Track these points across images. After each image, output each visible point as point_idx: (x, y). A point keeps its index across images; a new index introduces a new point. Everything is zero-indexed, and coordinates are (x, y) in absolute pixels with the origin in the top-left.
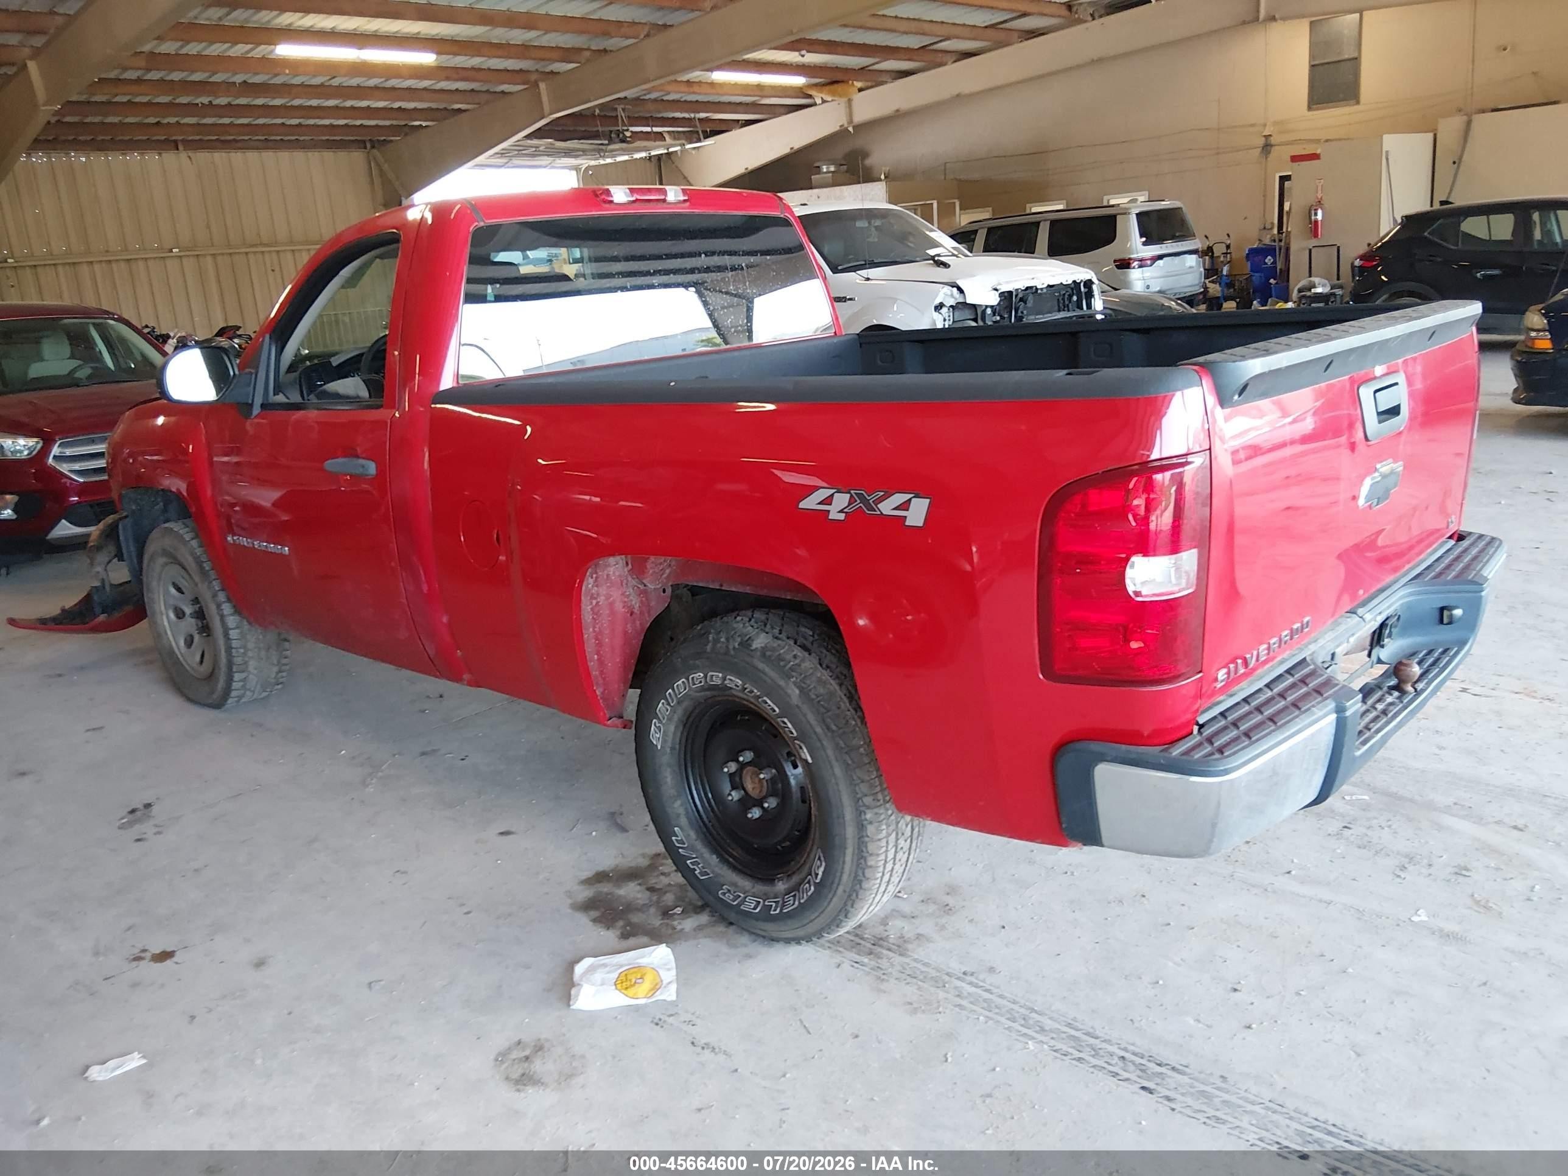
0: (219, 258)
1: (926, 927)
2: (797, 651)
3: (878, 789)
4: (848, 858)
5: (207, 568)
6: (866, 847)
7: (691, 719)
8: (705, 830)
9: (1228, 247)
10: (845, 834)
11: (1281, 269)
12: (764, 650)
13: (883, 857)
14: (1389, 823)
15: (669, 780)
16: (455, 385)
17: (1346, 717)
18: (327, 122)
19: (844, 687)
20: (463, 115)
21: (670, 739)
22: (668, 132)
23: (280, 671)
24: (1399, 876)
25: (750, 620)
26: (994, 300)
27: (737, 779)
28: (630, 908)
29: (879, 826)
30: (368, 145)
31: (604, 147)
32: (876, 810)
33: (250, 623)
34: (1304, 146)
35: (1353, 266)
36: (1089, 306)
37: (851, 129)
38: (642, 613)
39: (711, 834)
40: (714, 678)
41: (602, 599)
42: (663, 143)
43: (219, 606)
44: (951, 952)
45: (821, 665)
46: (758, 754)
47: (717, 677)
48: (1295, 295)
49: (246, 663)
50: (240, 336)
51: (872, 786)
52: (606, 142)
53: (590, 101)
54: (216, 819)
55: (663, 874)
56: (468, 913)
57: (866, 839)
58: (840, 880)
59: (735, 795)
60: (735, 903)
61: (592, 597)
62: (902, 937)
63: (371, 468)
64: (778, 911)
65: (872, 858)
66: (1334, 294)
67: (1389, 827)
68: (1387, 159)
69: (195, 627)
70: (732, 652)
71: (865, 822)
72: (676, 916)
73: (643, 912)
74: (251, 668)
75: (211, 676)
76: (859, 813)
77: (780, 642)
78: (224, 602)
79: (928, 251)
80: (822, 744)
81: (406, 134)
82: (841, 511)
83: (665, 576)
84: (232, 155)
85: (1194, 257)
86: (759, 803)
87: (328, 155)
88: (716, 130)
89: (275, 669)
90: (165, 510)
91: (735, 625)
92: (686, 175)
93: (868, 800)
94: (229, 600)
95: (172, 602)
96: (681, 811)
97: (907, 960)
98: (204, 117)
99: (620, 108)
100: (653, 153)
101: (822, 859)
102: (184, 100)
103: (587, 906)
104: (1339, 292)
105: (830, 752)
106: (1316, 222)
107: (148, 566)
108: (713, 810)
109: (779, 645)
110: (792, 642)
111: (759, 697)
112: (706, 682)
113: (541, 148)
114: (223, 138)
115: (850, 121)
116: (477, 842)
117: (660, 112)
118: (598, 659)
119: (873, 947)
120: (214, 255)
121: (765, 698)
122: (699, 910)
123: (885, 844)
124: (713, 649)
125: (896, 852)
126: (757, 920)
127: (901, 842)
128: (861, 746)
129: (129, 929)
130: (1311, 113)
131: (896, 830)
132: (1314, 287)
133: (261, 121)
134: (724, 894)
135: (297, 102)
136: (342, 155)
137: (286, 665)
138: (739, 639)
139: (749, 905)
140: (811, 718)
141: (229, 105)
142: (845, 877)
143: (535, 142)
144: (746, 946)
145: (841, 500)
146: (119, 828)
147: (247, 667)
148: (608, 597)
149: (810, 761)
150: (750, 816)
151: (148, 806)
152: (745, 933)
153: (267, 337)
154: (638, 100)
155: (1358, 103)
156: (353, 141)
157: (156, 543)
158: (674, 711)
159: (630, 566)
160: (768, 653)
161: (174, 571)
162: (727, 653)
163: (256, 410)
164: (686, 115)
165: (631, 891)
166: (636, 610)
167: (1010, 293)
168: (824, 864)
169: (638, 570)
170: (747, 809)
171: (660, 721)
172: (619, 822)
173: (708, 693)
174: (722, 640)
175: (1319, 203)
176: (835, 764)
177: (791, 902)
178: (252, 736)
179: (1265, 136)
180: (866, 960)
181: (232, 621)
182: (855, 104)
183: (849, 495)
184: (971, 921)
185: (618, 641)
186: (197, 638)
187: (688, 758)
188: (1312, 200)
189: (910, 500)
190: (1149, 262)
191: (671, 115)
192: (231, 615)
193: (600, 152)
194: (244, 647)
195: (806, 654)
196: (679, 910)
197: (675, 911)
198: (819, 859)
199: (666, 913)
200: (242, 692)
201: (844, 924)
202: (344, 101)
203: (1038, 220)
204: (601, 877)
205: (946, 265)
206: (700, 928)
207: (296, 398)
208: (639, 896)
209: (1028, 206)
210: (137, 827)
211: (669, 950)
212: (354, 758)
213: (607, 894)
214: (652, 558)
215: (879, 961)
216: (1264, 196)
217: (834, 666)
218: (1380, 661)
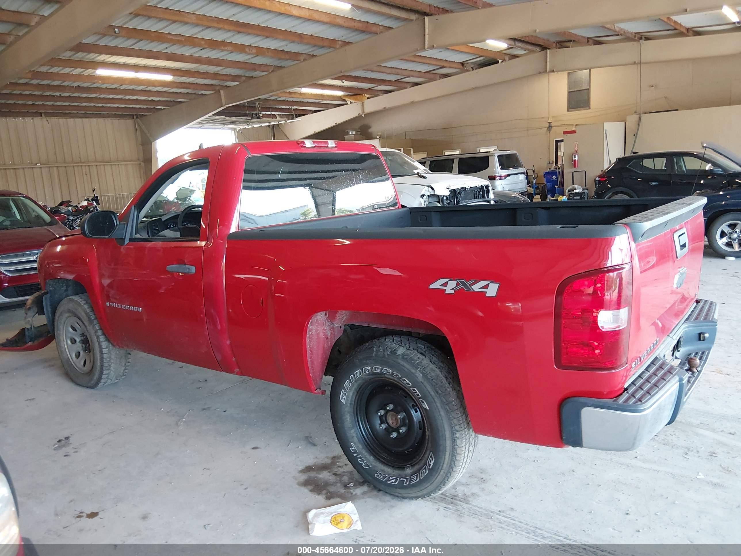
0: (60, 169)
1: (475, 489)
2: (419, 355)
3: (461, 422)
4: (447, 456)
5: (92, 319)
6: (456, 451)
7: (361, 389)
8: (366, 444)
9: (534, 171)
10: (446, 444)
11: (560, 182)
12: (403, 355)
13: (463, 455)
14: (674, 433)
15: (348, 419)
16: (237, 230)
17: (683, 384)
18: (116, 105)
19: (443, 373)
20: (184, 104)
21: (349, 399)
22: (278, 114)
23: (125, 369)
24: (685, 458)
25: (393, 341)
26: (447, 193)
27: (384, 418)
28: (327, 484)
29: (462, 440)
30: (135, 117)
31: (249, 120)
32: (461, 432)
33: (113, 345)
34: (566, 127)
35: (595, 180)
36: (488, 197)
37: (363, 115)
38: (331, 337)
39: (369, 445)
40: (376, 369)
41: (314, 331)
42: (276, 119)
43: (98, 337)
44: (490, 501)
45: (431, 362)
46: (395, 406)
47: (378, 369)
48: (567, 193)
49: (110, 366)
50: (72, 206)
51: (459, 421)
52: (250, 118)
53: (245, 100)
54: (104, 444)
55: (340, 467)
56: (246, 489)
57: (456, 447)
58: (442, 467)
59: (384, 426)
60: (384, 480)
61: (310, 331)
62: (465, 495)
63: (193, 269)
64: (407, 484)
65: (458, 456)
66: (584, 193)
67: (675, 435)
68: (606, 133)
69: (81, 348)
70: (387, 356)
71: (456, 438)
72: (351, 488)
73: (334, 486)
74: (112, 368)
75: (91, 372)
76: (453, 434)
77: (411, 351)
78: (101, 335)
79: (414, 171)
80: (435, 401)
81: (154, 112)
82: (452, 289)
83: (343, 320)
84: (68, 120)
85: (523, 175)
86: (397, 430)
87: (116, 121)
88: (301, 114)
89: (123, 368)
90: (66, 290)
91: (387, 344)
92: (286, 134)
93: (457, 427)
94: (104, 334)
95: (70, 335)
96: (354, 435)
97: (470, 506)
98: (57, 102)
99: (257, 103)
100: (272, 124)
101: (433, 457)
102: (48, 94)
103: (306, 483)
104: (586, 191)
105: (438, 404)
106: (575, 161)
107: (59, 317)
108: (370, 434)
109: (410, 353)
110: (416, 351)
111: (401, 378)
112: (372, 370)
113: (219, 120)
114: (64, 112)
115: (363, 112)
116: (242, 452)
117: (276, 105)
118: (311, 361)
119: (452, 500)
120: (58, 167)
121: (404, 378)
122: (362, 484)
123: (464, 449)
124: (376, 355)
125: (468, 453)
126: (396, 488)
127: (471, 447)
128: (453, 401)
129: (71, 501)
130: (569, 113)
131: (469, 442)
132: (575, 189)
133: (84, 104)
134: (378, 476)
135: (102, 96)
136: (122, 121)
137: (128, 366)
138: (390, 350)
139: (392, 481)
140: (429, 388)
141: (69, 96)
142: (445, 466)
143: (217, 117)
144: (389, 501)
145: (452, 284)
146: (55, 450)
147: (110, 368)
148: (317, 330)
149: (428, 408)
150: (392, 436)
151: (67, 438)
152: (388, 495)
153: (133, 207)
154: (266, 100)
155: (590, 108)
156: (128, 115)
157: (63, 307)
158: (353, 386)
159: (327, 316)
160: (405, 357)
161: (73, 321)
162: (384, 356)
163: (127, 242)
164: (288, 107)
165: (325, 475)
166: (329, 337)
167: (454, 190)
168: (434, 459)
169: (331, 318)
170: (390, 433)
171: (346, 391)
172: (311, 441)
173: (371, 376)
174: (381, 350)
175: (576, 152)
176: (441, 410)
177: (415, 479)
178: (113, 402)
179: (549, 123)
180: (450, 507)
181: (104, 344)
182: (365, 104)
183: (456, 282)
184: (496, 486)
185: (320, 352)
186: (82, 353)
187: (358, 409)
188: (573, 151)
189: (489, 284)
190: (503, 177)
191: (280, 107)
192: (104, 342)
193: (247, 123)
194: (110, 358)
195: (423, 357)
196: (352, 484)
197: (350, 485)
198: (431, 457)
199: (346, 486)
200: (106, 380)
201: (442, 489)
202: (126, 96)
203: (453, 158)
204: (309, 469)
205: (424, 177)
206: (364, 493)
207: (145, 236)
208: (330, 478)
209: (443, 151)
210: (64, 449)
211: (352, 505)
212: (168, 412)
213: (314, 478)
214: (339, 311)
215: (457, 507)
216: (549, 149)
217: (437, 363)
218: (676, 358)
